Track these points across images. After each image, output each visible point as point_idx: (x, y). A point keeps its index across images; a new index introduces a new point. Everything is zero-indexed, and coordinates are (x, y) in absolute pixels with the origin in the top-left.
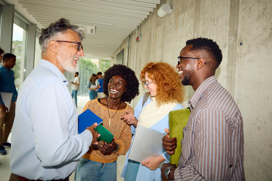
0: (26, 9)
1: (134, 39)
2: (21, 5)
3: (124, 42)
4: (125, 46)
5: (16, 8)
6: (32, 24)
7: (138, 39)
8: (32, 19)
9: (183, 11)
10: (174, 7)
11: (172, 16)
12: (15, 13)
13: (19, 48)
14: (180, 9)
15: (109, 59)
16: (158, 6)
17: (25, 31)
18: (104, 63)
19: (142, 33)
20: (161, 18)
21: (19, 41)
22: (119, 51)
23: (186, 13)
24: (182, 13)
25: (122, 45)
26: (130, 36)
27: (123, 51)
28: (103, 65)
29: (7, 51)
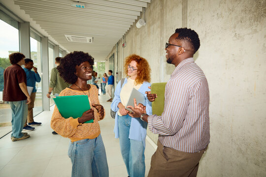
0: (39, 25)
1: (121, 45)
2: (35, 22)
3: (114, 48)
4: (115, 51)
5: (31, 24)
6: (45, 37)
7: (123, 45)
8: (44, 33)
9: (153, 23)
10: (147, 22)
11: (146, 27)
12: (31, 29)
13: (35, 57)
14: (151, 23)
15: (104, 61)
16: (136, 21)
17: (40, 43)
18: (101, 65)
19: (127, 41)
20: (139, 29)
21: (35, 52)
22: (111, 55)
23: (155, 25)
24: (152, 25)
25: (112, 50)
26: (118, 44)
27: (114, 55)
28: (100, 67)
29: (27, 57)
